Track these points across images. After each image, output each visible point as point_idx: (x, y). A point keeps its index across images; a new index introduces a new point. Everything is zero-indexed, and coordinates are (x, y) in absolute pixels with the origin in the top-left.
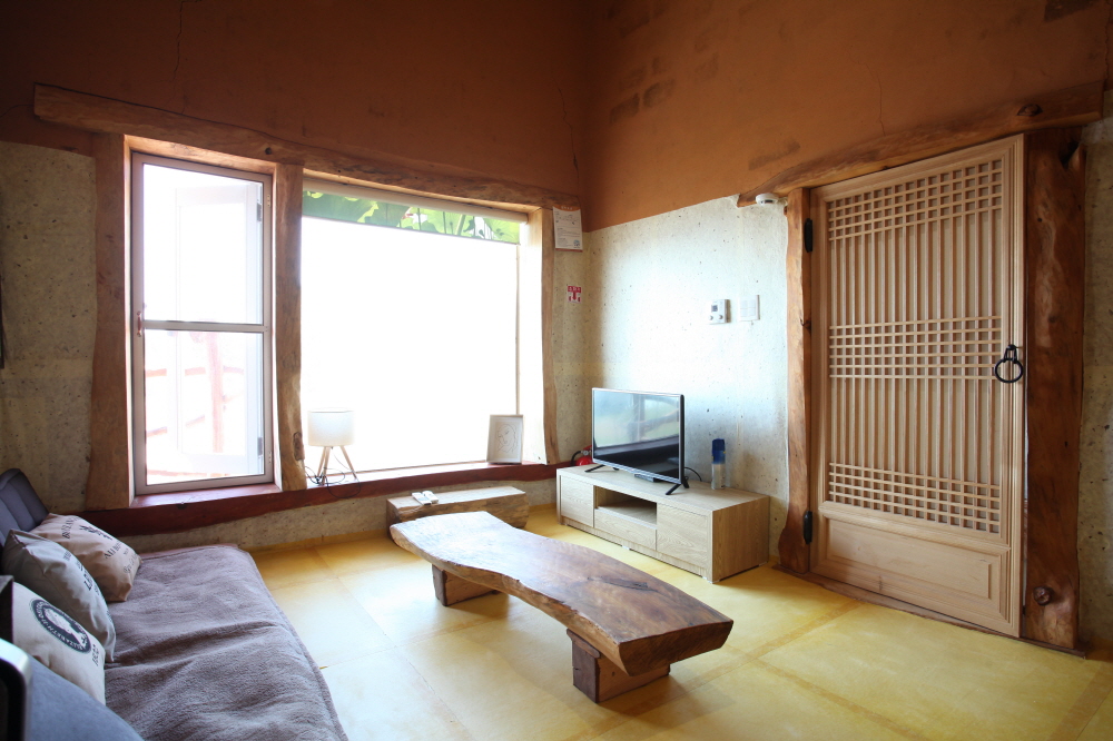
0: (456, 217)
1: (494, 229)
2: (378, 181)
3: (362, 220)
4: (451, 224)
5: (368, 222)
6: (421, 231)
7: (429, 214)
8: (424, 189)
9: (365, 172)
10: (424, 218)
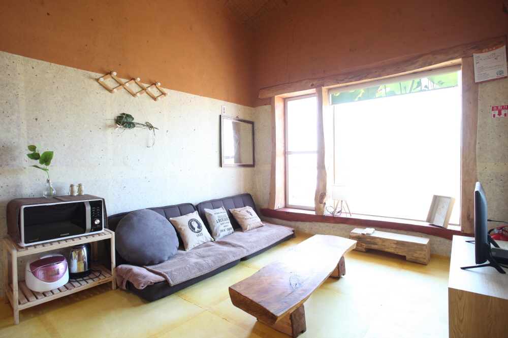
0: (408, 83)
1: (436, 82)
2: (356, 80)
3: (357, 99)
4: (405, 88)
5: (360, 99)
6: (386, 96)
7: (392, 86)
8: (380, 76)
9: (350, 79)
10: (388, 89)
